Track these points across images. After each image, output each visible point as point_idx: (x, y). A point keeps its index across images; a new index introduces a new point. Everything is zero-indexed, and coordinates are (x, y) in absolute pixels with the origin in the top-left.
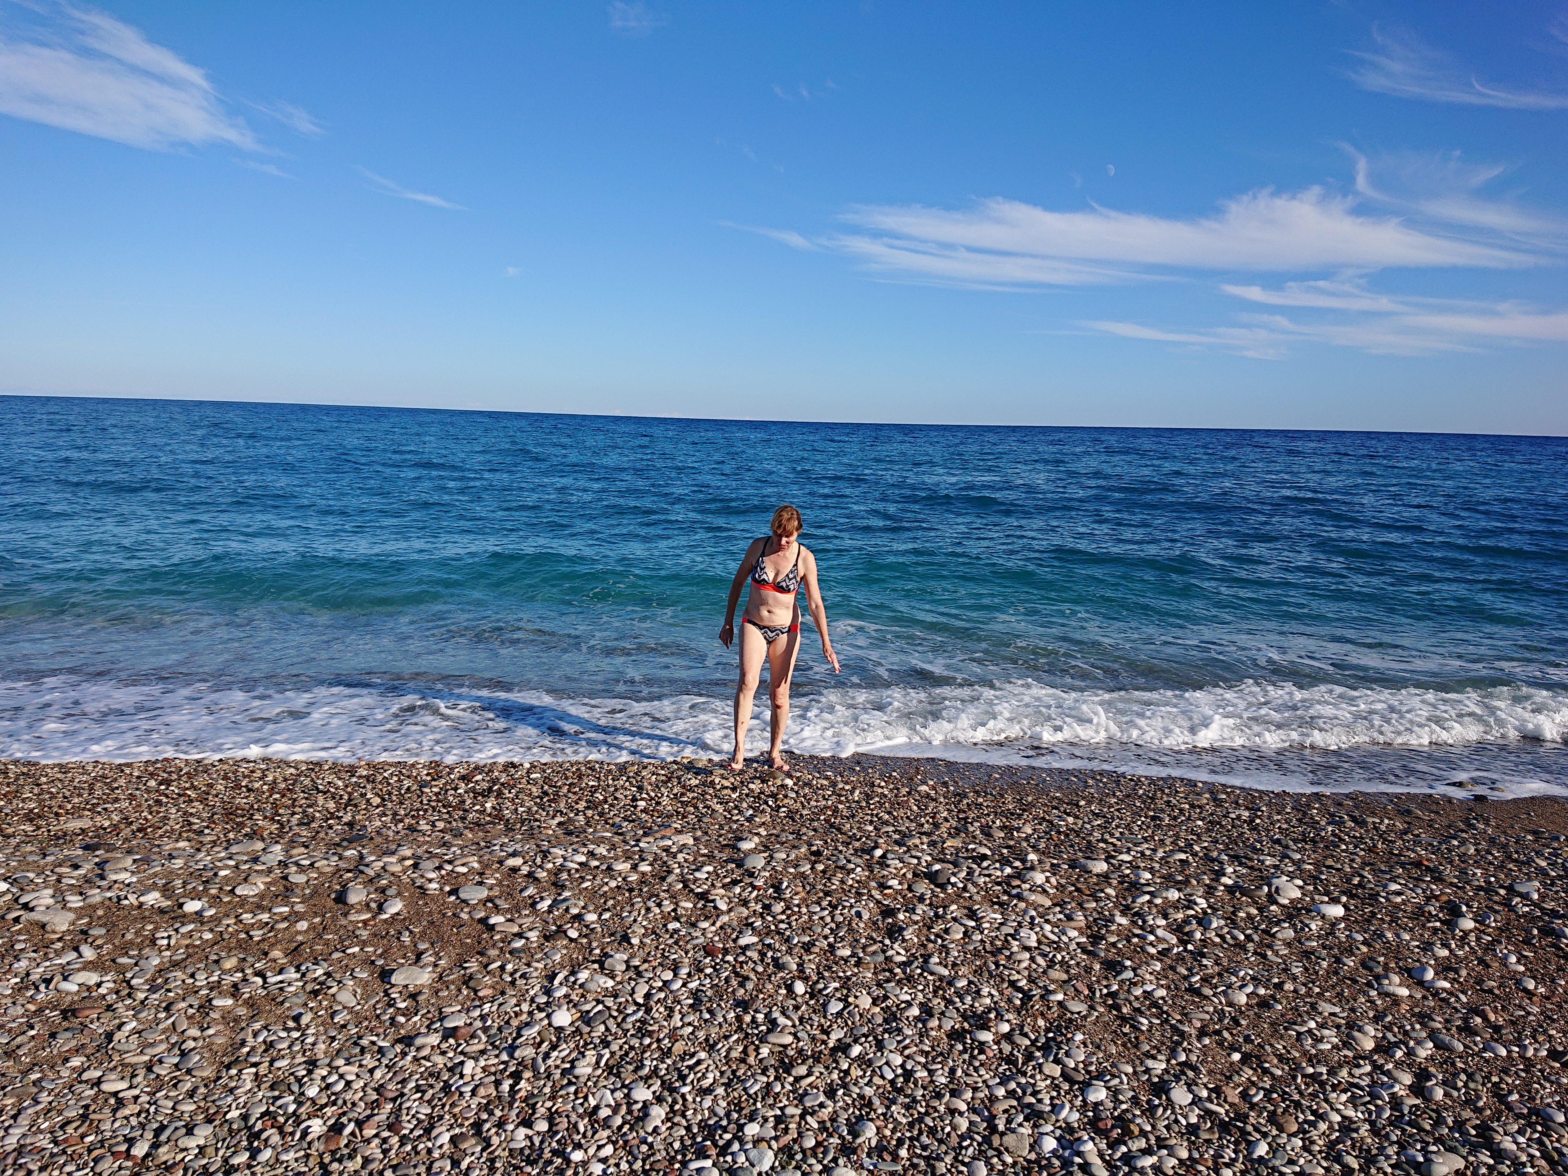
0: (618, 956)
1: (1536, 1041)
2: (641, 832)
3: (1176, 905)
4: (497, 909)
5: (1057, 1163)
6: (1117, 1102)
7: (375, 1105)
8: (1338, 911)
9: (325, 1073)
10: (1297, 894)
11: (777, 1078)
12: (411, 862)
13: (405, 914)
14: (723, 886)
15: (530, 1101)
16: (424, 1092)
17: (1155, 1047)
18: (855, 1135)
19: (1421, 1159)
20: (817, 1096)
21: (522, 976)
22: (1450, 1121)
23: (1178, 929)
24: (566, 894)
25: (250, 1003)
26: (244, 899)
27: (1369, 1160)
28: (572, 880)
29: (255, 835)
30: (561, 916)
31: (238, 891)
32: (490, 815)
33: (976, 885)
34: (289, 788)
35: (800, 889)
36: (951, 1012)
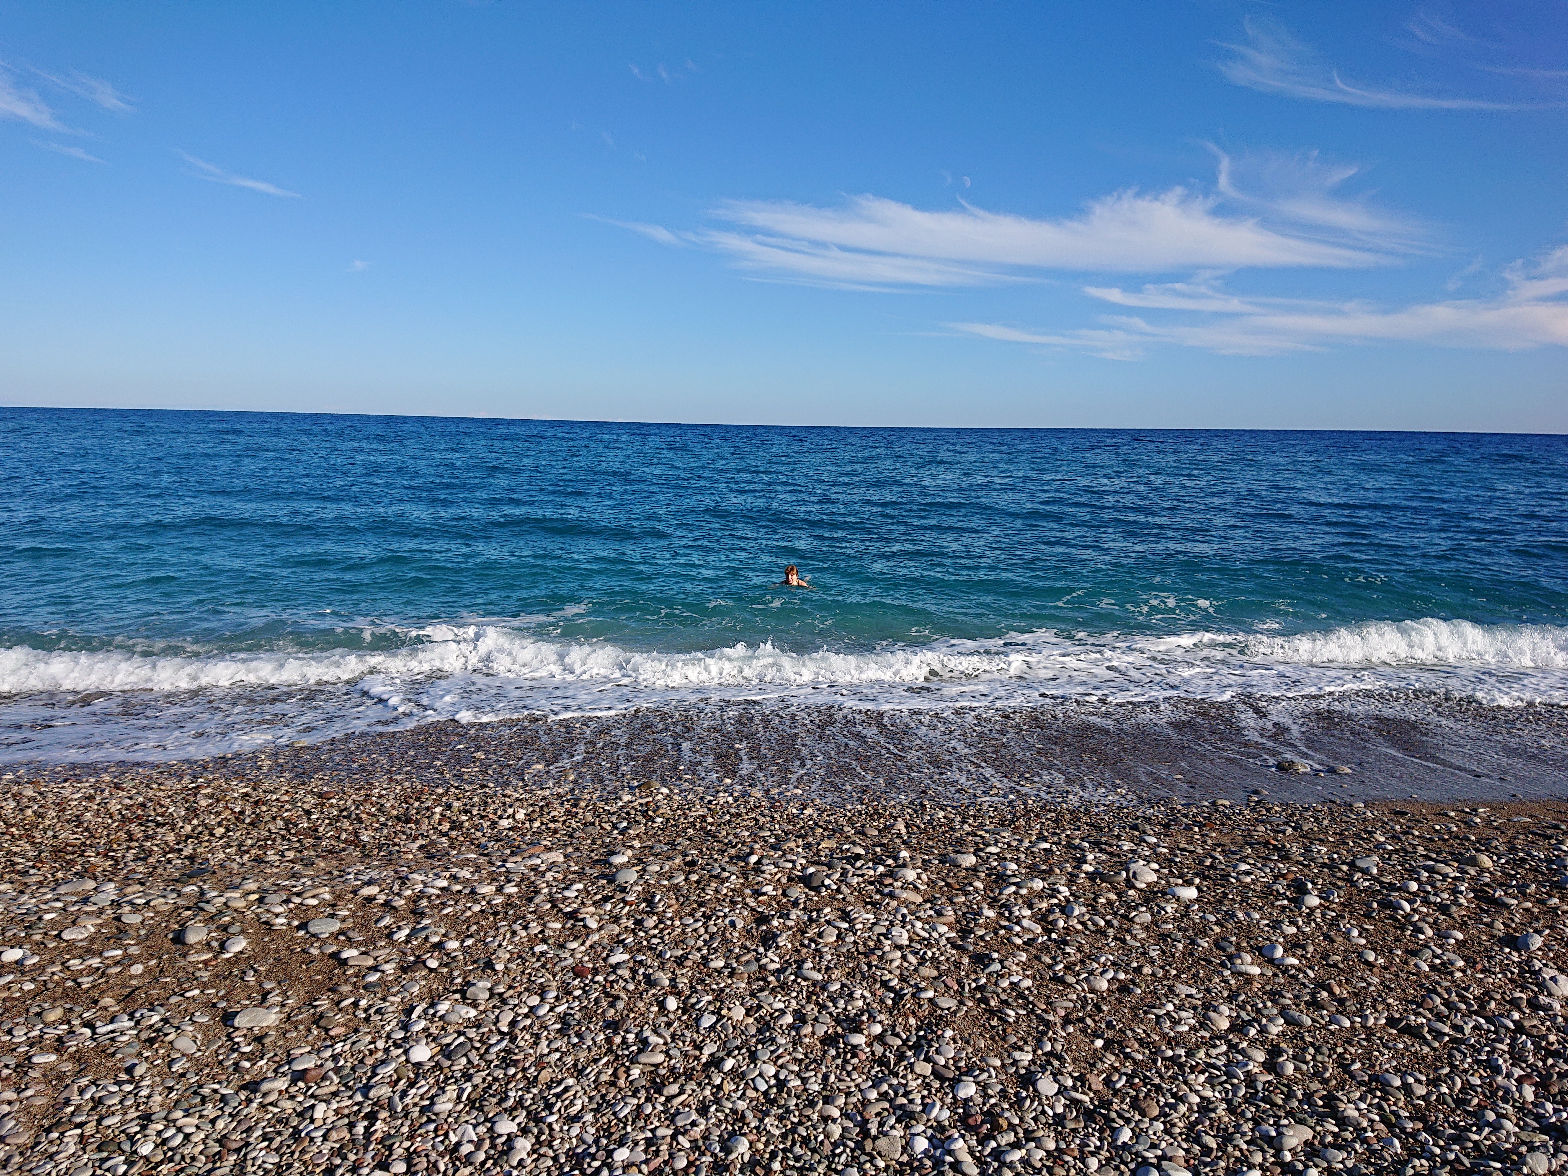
0: (481, 984)
1: (1376, 1011)
2: (508, 852)
3: (1040, 895)
4: (350, 942)
5: (928, 1163)
6: (986, 1096)
7: (217, 1158)
8: (1191, 893)
9: (160, 1127)
10: (1154, 878)
11: (648, 1099)
12: (256, 896)
13: (249, 952)
14: (594, 904)
15: (387, 1143)
16: (271, 1140)
17: (1022, 1038)
18: (728, 1151)
19: (1274, 1133)
20: (689, 1114)
21: (378, 1012)
22: (1299, 1094)
23: (1042, 918)
24: (426, 922)
25: (78, 1058)
26: (71, 944)
27: (1226, 1139)
28: (431, 906)
29: (86, 873)
30: (421, 946)
31: (65, 936)
32: (345, 841)
33: (849, 886)
34: (125, 820)
35: (674, 902)
36: (825, 1018)
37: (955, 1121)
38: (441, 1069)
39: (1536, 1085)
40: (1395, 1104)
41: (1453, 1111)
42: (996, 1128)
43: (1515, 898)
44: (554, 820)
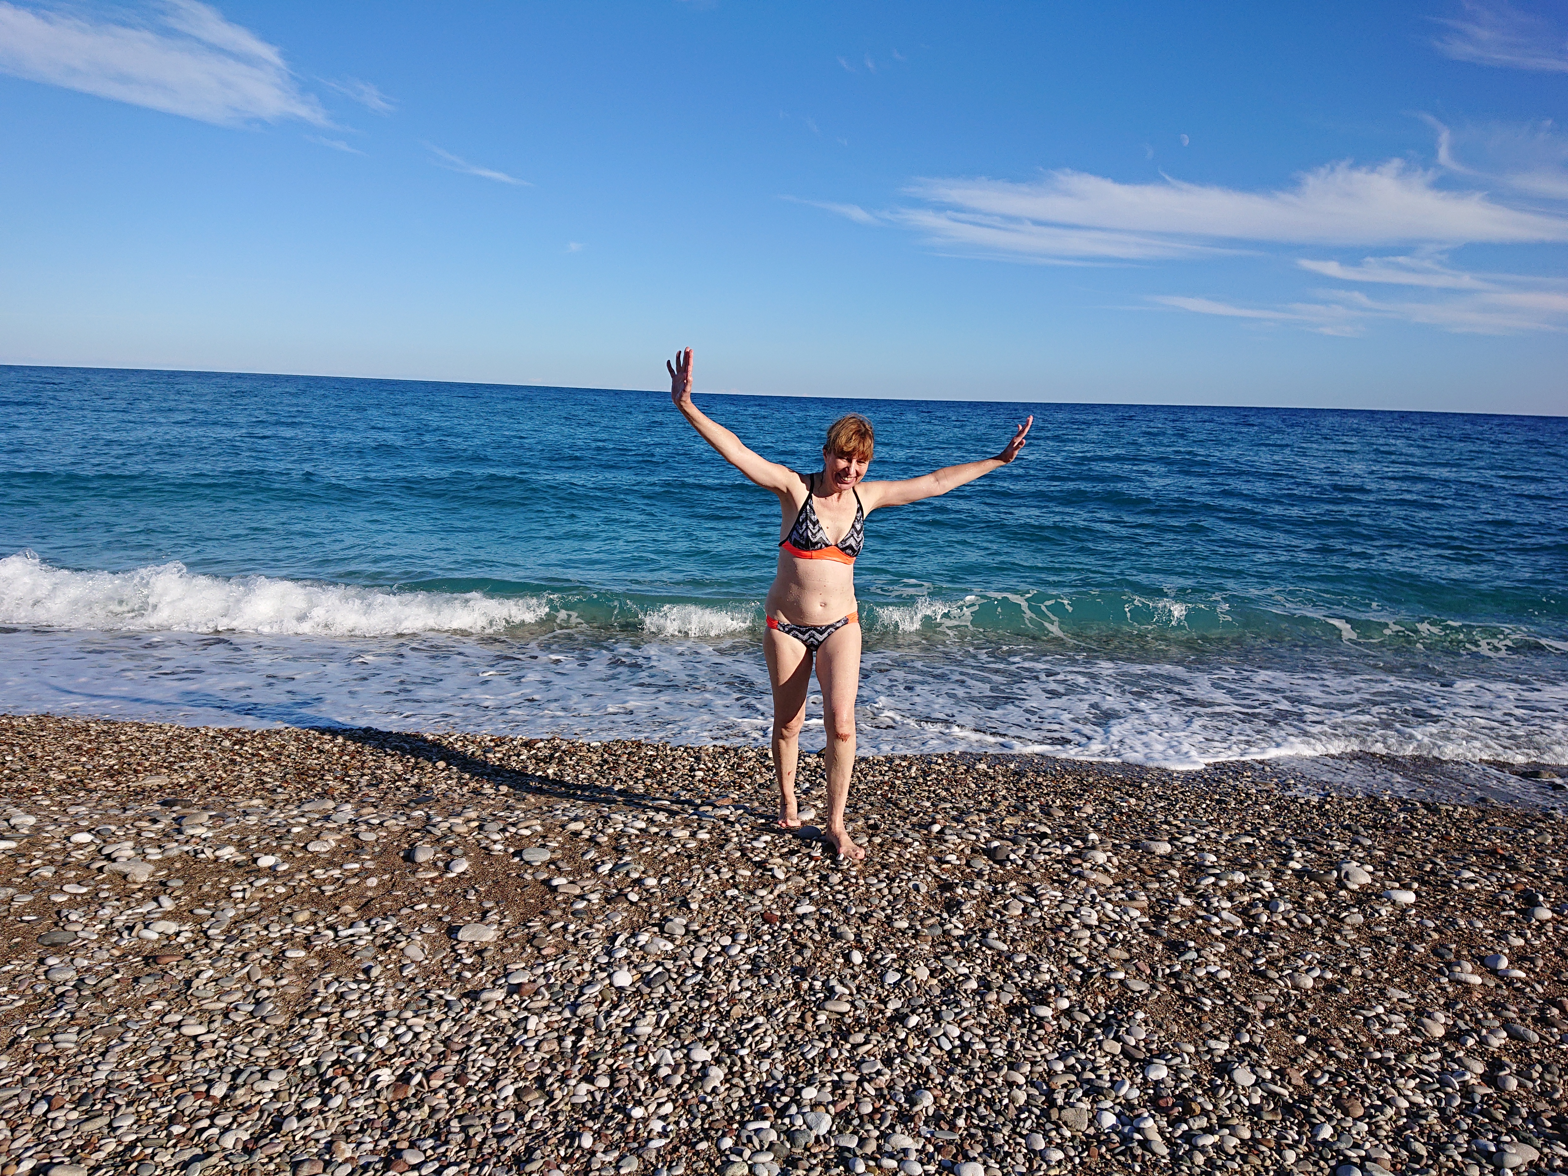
0: (677, 920)
2: (697, 802)
3: (1242, 888)
4: (559, 871)
5: (1116, 1138)
6: (1178, 1081)
7: (442, 1057)
8: (1409, 897)
9: (393, 1024)
10: (1368, 879)
11: (834, 1045)
12: (474, 824)
13: (470, 873)
14: (781, 856)
15: (592, 1057)
16: (489, 1046)
17: (1218, 1028)
18: (913, 1103)
19: (1493, 1149)
20: (874, 1064)
21: (584, 937)
22: (1524, 1112)
23: (1243, 911)
24: (627, 858)
25: (322, 955)
26: (316, 856)
27: (1438, 1147)
28: (632, 845)
29: (326, 794)
30: (623, 879)
31: (310, 848)
33: (1035, 862)
36: (1010, 987)
37: (1145, 1101)
38: (642, 995)
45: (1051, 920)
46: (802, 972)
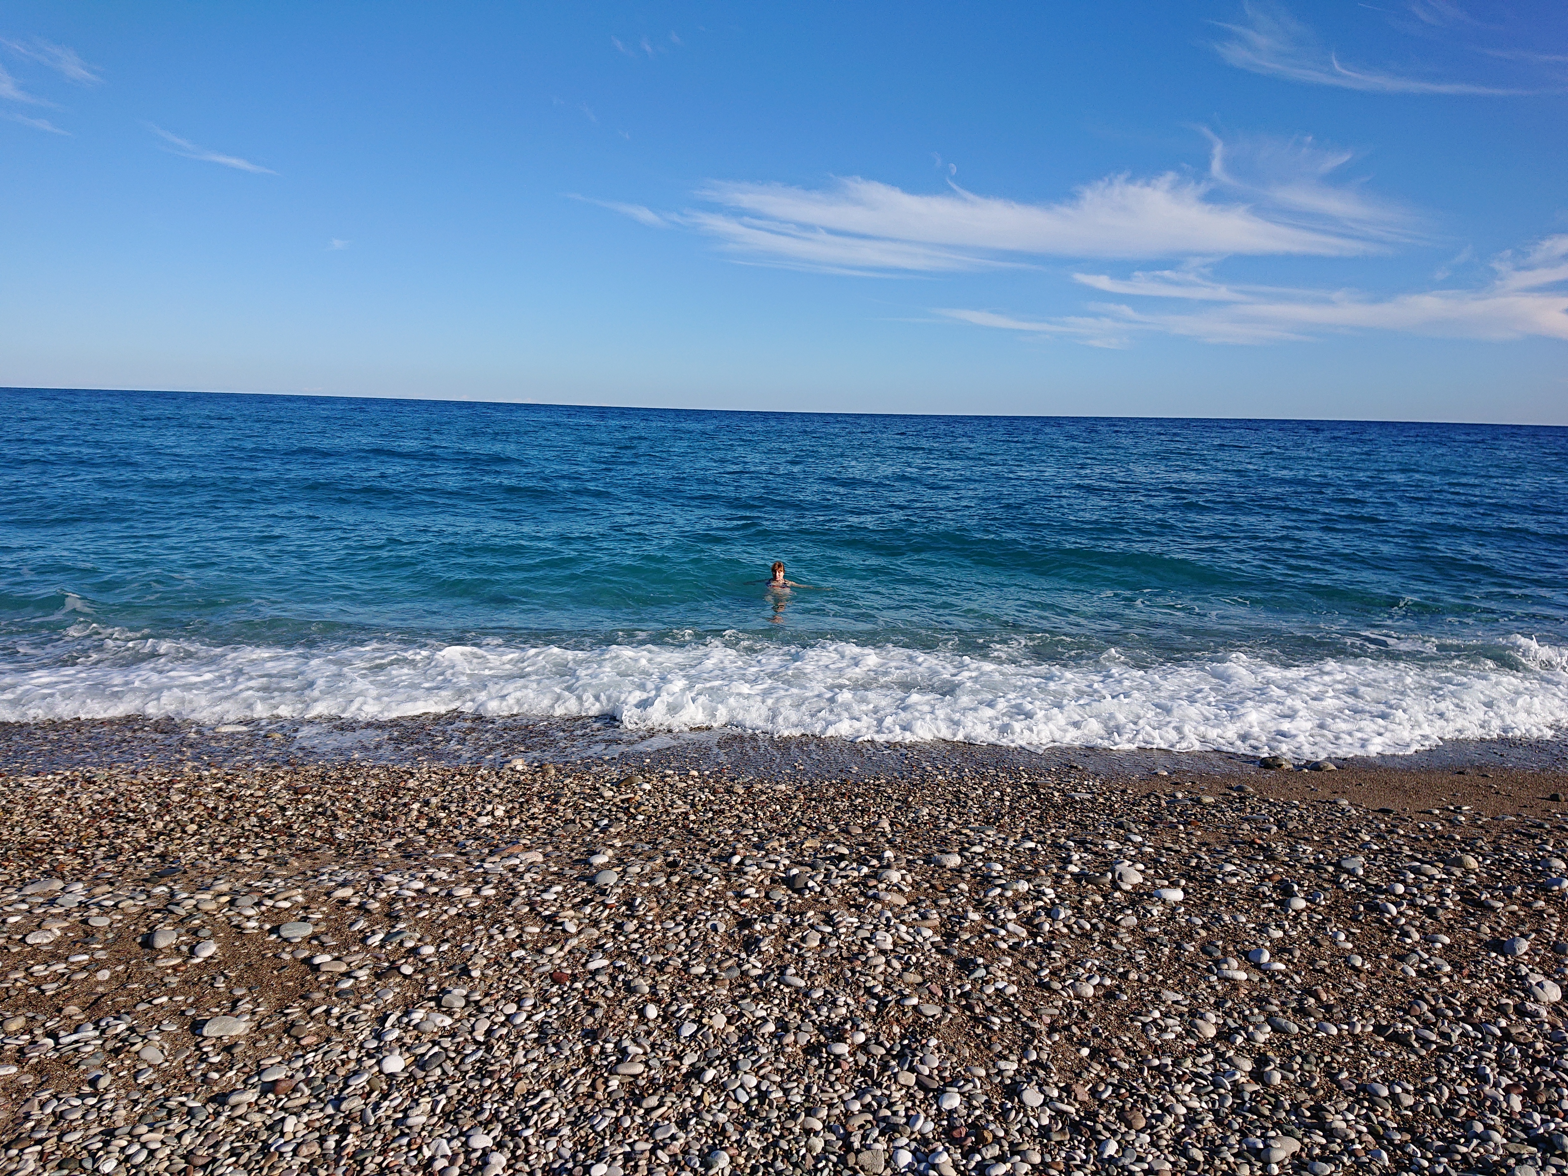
0: (456, 992)
1: (1364, 1018)
2: (486, 851)
3: (1025, 898)
4: (323, 947)
6: (971, 1108)
8: (1177, 895)
9: (124, 1143)
10: (1139, 879)
11: (627, 1112)
12: (226, 899)
13: (219, 957)
14: (574, 907)
15: (358, 1156)
16: (239, 1156)
17: (1007, 1047)
18: (708, 1166)
19: (1261, 1146)
20: (668, 1126)
21: (351, 1020)
22: (1287, 1105)
23: (1028, 922)
24: (401, 926)
25: (39, 1069)
26: (36, 949)
27: (1213, 1151)
28: (407, 910)
29: (54, 872)
30: (396, 950)
31: (30, 940)
32: (320, 840)
33: (832, 887)
34: (95, 816)
35: (654, 905)
36: (808, 1026)
37: (939, 1134)
38: (415, 1080)
39: (1523, 1094)
40: (1383, 1115)
41: (1441, 1122)
42: (981, 1140)
43: (1501, 900)
44: (533, 817)
45: (848, 949)
46: (592, 1035)
